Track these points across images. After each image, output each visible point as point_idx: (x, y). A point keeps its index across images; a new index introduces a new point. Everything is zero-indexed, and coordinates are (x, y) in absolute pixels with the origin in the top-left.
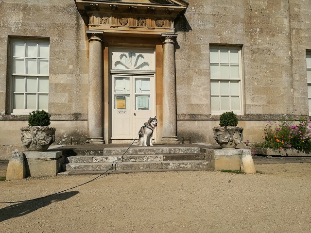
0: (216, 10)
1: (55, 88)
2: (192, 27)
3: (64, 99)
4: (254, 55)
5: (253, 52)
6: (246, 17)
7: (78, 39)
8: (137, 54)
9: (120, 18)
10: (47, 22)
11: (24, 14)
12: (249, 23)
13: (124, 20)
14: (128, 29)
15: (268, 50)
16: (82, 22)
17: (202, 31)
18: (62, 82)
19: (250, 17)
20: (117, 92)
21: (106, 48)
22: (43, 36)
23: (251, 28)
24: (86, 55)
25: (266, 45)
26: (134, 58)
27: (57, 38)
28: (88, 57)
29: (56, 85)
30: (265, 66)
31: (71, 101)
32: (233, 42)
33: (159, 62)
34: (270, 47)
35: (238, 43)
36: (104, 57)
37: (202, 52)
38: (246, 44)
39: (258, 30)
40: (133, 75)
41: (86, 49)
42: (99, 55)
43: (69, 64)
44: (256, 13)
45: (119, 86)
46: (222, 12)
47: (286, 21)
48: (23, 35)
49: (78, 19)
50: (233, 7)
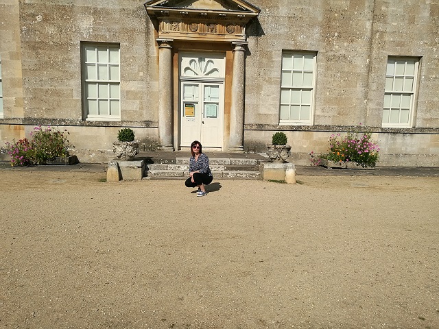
0: (292, 12)
1: (127, 95)
2: (265, 32)
3: (135, 107)
4: (329, 63)
5: (328, 59)
6: (325, 20)
7: (148, 45)
8: (207, 60)
9: (190, 24)
10: (116, 27)
11: (94, 18)
12: (327, 27)
13: (194, 25)
14: (198, 36)
15: (345, 57)
16: (152, 26)
17: (275, 36)
18: (133, 89)
19: (329, 20)
20: (186, 100)
21: (176, 55)
22: (113, 42)
23: (329, 32)
24: (156, 62)
25: (344, 52)
26: (204, 64)
27: (127, 44)
28: (158, 64)
29: (128, 92)
30: (339, 74)
31: (142, 108)
32: (308, 48)
33: (229, 68)
34: (347, 54)
35: (313, 49)
36: (174, 64)
37: (273, 60)
38: (321, 50)
39: (336, 34)
40: (202, 81)
41: (156, 55)
42: (169, 63)
43: (139, 71)
44: (336, 15)
45: (188, 94)
46: (298, 14)
47: (368, 25)
48: (94, 41)
49: (147, 23)
50: (311, 8)
